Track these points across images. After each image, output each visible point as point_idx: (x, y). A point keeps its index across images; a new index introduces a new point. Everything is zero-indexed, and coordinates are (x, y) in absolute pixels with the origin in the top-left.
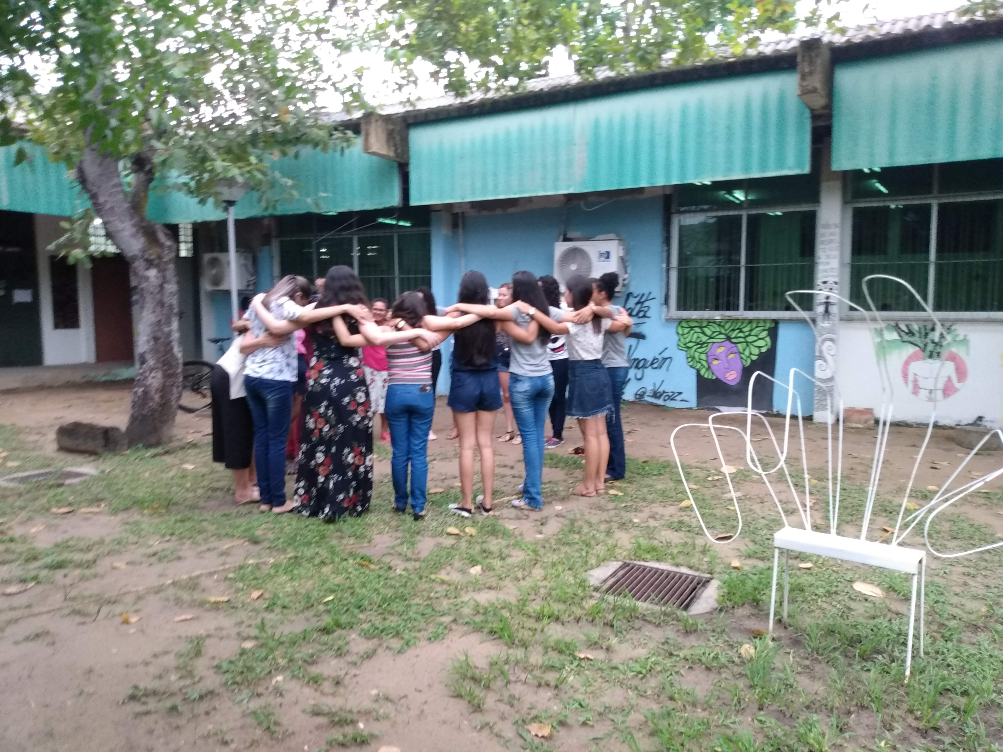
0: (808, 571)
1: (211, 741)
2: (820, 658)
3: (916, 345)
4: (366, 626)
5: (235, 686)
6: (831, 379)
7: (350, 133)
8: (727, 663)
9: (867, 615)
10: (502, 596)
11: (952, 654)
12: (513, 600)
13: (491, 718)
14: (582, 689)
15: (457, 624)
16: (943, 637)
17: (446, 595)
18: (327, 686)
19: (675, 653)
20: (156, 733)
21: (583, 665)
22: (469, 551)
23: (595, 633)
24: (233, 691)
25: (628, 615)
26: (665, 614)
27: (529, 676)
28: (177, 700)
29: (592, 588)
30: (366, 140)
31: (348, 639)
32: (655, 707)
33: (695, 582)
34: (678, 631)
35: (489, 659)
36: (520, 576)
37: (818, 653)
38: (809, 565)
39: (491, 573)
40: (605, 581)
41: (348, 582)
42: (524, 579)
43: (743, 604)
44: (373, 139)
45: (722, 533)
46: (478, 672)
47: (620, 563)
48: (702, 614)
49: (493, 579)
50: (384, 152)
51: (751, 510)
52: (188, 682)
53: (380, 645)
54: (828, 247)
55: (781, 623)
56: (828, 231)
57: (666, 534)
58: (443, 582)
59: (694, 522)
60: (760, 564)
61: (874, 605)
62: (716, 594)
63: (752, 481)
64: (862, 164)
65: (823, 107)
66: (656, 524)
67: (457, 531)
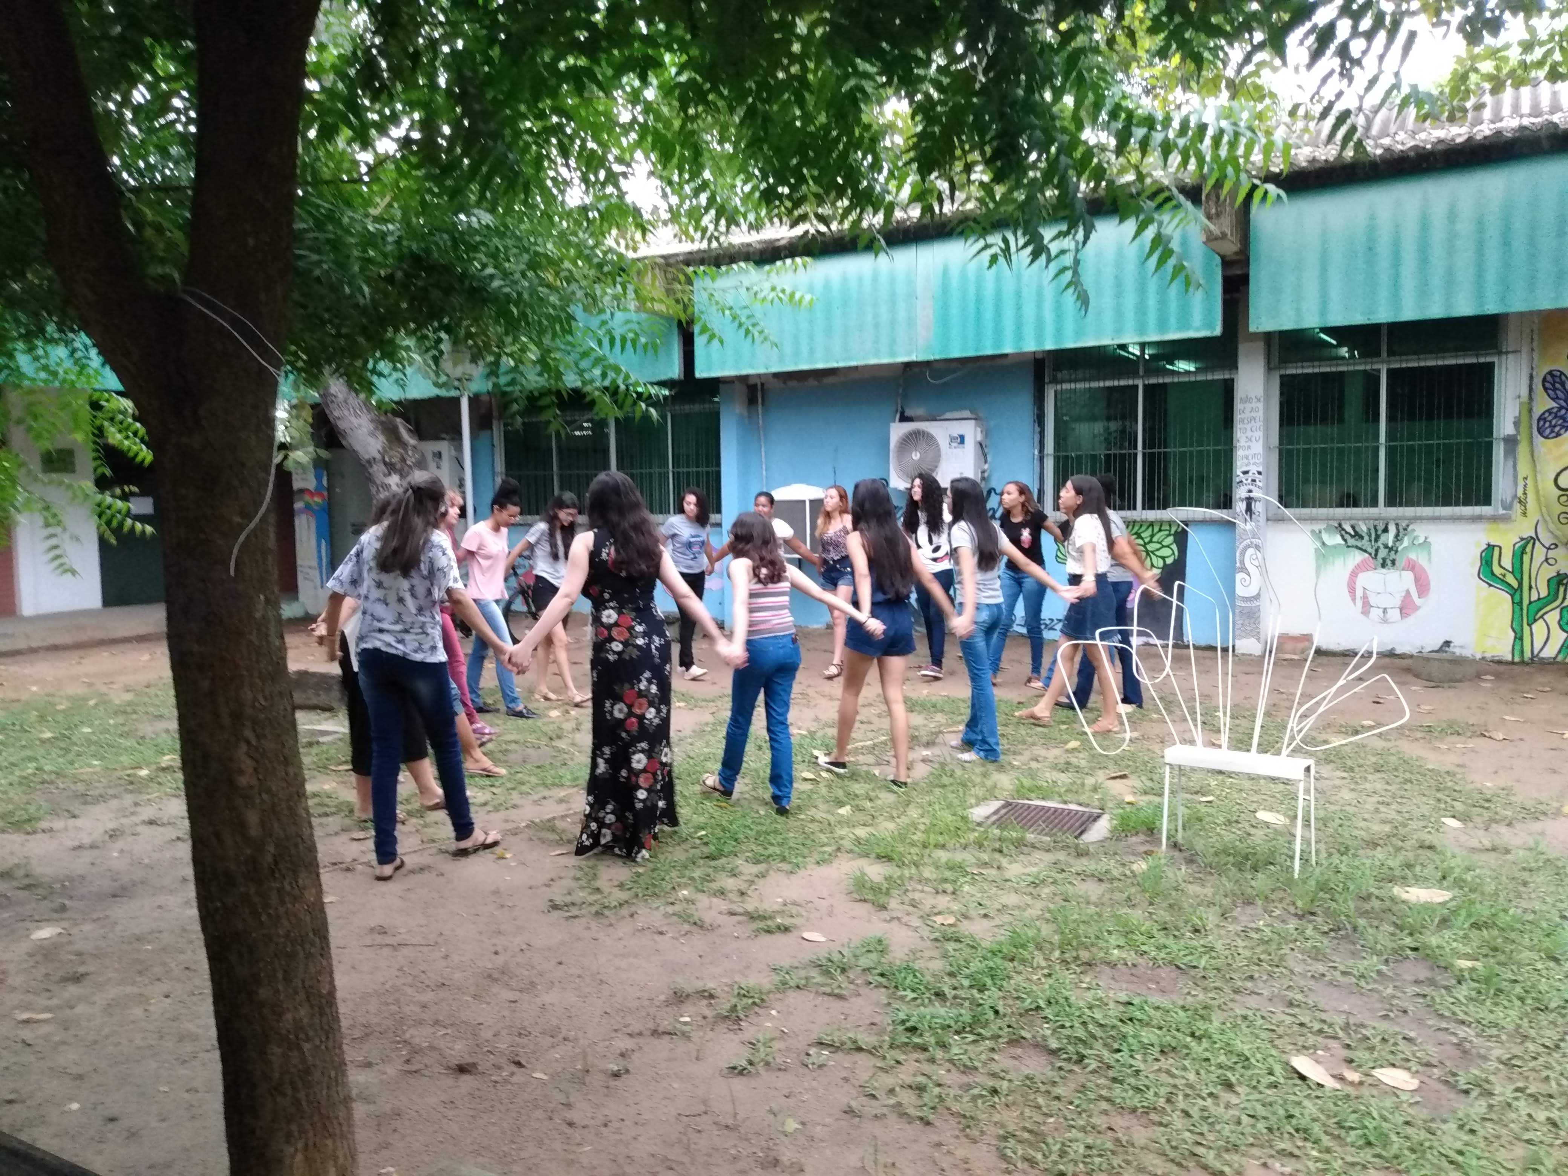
0: (1209, 804)
3: (1365, 551)
4: (749, 854)
6: (1257, 597)
8: (1118, 876)
9: (1267, 838)
10: (880, 830)
12: (893, 833)
13: (897, 914)
14: (979, 895)
15: (841, 852)
16: (1339, 852)
17: (821, 830)
18: (733, 897)
19: (1067, 870)
20: (593, 929)
21: (977, 878)
24: (646, 901)
25: (1016, 843)
26: (1055, 842)
27: (926, 886)
29: (974, 823)
31: (736, 863)
33: (1085, 817)
34: (1069, 854)
36: (894, 814)
37: (1211, 868)
40: (988, 818)
41: (714, 821)
42: (899, 817)
43: (1137, 833)
45: (1116, 772)
46: (875, 883)
47: (1001, 802)
48: (1094, 842)
49: (865, 817)
51: (1149, 750)
52: (599, 896)
53: (771, 868)
54: (1249, 427)
55: (1175, 846)
56: (1248, 406)
57: (1052, 775)
58: (813, 820)
59: (1083, 763)
60: (1157, 799)
61: (1275, 830)
62: (1108, 825)
63: (1151, 720)
64: (1287, 323)
65: (1236, 253)
66: (1039, 765)
67: (812, 776)
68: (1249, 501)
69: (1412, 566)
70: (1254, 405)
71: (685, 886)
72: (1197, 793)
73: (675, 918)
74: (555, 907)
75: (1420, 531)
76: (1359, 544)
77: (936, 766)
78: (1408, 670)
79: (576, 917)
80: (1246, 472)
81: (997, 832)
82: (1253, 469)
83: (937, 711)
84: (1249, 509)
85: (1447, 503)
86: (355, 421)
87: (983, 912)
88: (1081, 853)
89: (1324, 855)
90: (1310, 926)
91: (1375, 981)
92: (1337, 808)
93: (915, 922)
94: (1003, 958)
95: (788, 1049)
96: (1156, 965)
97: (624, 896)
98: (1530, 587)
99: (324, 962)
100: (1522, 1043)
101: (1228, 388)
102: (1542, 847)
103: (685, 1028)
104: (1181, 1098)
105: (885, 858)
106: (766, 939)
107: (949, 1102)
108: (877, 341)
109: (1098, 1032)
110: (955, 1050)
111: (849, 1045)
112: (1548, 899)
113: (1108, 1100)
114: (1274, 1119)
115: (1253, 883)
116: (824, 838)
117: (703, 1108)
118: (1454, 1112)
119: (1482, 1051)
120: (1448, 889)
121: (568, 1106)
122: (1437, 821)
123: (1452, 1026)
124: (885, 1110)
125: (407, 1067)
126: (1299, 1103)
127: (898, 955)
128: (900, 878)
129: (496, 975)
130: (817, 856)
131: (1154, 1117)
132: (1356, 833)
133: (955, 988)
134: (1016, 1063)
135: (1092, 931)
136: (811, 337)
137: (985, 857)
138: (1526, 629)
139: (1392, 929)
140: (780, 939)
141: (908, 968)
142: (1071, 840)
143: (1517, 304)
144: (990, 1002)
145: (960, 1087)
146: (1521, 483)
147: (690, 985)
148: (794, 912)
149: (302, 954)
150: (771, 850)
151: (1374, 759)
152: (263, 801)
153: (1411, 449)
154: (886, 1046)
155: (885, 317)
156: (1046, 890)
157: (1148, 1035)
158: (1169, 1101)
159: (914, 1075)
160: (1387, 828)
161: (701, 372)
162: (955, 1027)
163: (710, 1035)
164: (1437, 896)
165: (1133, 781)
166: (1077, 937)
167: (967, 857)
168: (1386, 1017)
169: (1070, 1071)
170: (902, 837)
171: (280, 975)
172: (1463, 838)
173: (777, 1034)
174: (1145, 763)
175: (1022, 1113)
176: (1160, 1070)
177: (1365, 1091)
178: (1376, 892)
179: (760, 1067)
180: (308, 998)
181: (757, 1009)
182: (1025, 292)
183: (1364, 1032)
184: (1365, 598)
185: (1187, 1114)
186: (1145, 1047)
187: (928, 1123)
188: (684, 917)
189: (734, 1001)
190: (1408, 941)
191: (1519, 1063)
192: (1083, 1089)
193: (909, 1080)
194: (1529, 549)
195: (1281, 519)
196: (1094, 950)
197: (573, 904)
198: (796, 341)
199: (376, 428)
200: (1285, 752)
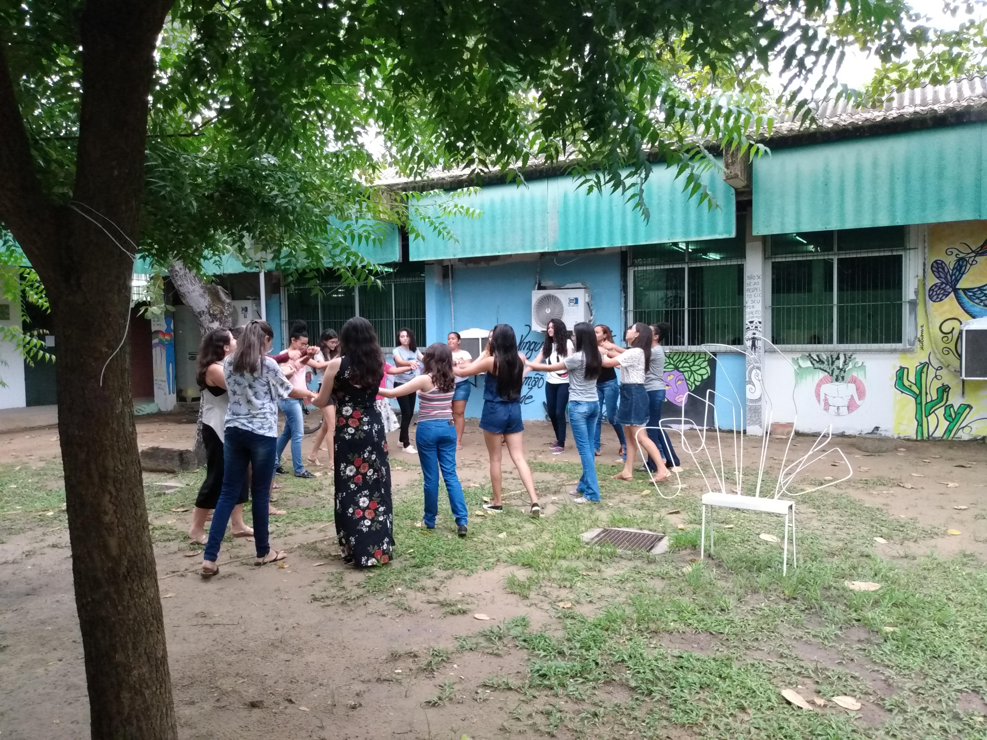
0: (730, 530)
1: (374, 615)
2: (732, 572)
3: (826, 371)
4: (441, 564)
6: (759, 399)
8: (674, 576)
9: (766, 550)
10: (525, 548)
12: (533, 550)
13: (535, 602)
14: (587, 588)
15: (500, 562)
17: (487, 548)
18: (430, 591)
19: (642, 572)
20: (340, 613)
21: (585, 578)
22: (494, 525)
24: (374, 595)
25: (610, 555)
26: (635, 554)
27: (553, 583)
28: (343, 600)
29: (584, 543)
31: (432, 570)
33: (653, 538)
34: (644, 562)
35: (526, 577)
36: (534, 537)
37: (732, 570)
38: (731, 526)
39: (514, 537)
40: (593, 539)
41: (418, 543)
42: (537, 539)
43: (686, 548)
45: (673, 510)
46: (521, 582)
47: (601, 529)
48: (659, 554)
49: (515, 540)
53: (454, 573)
54: (753, 294)
55: (710, 556)
56: (753, 281)
57: (632, 512)
58: (482, 542)
59: (652, 504)
60: (698, 527)
61: (772, 546)
62: (668, 544)
63: (695, 477)
64: (775, 230)
65: (744, 187)
66: (625, 506)
67: (482, 514)
68: (754, 340)
69: (854, 381)
70: (756, 281)
71: (400, 585)
72: (723, 522)
73: (393, 606)
74: (315, 599)
75: (859, 359)
76: (822, 367)
77: (560, 506)
78: (853, 445)
79: (329, 606)
80: (751, 322)
81: (598, 548)
82: (756, 320)
83: (562, 472)
84: (754, 345)
85: (875, 341)
86: (191, 288)
87: (589, 599)
88: (651, 561)
89: (801, 561)
90: (794, 607)
91: (834, 641)
92: (810, 531)
93: (546, 606)
94: (602, 629)
95: (465, 690)
96: (697, 633)
97: (361, 591)
98: (926, 394)
99: (160, 637)
100: (924, 678)
101: (740, 269)
102: (935, 555)
103: (399, 677)
104: (712, 717)
105: (527, 565)
106: (451, 618)
107: (567, 722)
108: (523, 240)
109: (661, 676)
110: (571, 688)
111: (503, 686)
112: (939, 588)
113: (667, 719)
114: (771, 730)
115: (758, 579)
116: (489, 553)
117: (409, 729)
118: (883, 723)
119: (900, 685)
120: (878, 582)
121: (322, 728)
122: (872, 540)
123: (881, 669)
124: (526, 728)
125: (218, 704)
126: (787, 719)
127: (535, 628)
128: (537, 578)
129: (276, 644)
130: (484, 565)
131: (695, 729)
132: (821, 547)
133: (571, 649)
134: (610, 696)
135: (657, 611)
136: (482, 237)
137: (591, 564)
138: (925, 419)
139: (844, 608)
140: (459, 618)
141: (541, 636)
142: (644, 553)
143: (915, 219)
144: (593, 657)
145: (574, 713)
146: (919, 330)
147: (401, 649)
148: (469, 601)
149: (145, 632)
150: (455, 561)
151: (832, 501)
152: (120, 532)
153: (853, 308)
154: (527, 686)
155: (528, 225)
156: (629, 585)
157: (692, 677)
158: (705, 719)
159: (545, 705)
160: (841, 544)
161: (413, 258)
162: (571, 674)
163: (414, 681)
164: (871, 586)
165: (683, 515)
166: (647, 615)
167: (580, 564)
168: (840, 663)
169: (643, 701)
170: (539, 552)
171: (130, 645)
172: (887, 550)
173: (457, 680)
174: (691, 504)
175: (612, 729)
176: (700, 699)
177: (828, 711)
178: (834, 585)
179: (446, 702)
180: (148, 659)
181: (444, 664)
182: (615, 209)
183: (827, 673)
184: (826, 400)
185: (716, 727)
186: (690, 685)
187: (553, 736)
188: (399, 605)
189: (430, 658)
190: (854, 615)
191: (923, 692)
192: (651, 712)
193: (541, 708)
194: (925, 370)
195: (774, 351)
196: (659, 623)
197: (327, 597)
198: (473, 239)
199: (205, 292)
200: (776, 497)
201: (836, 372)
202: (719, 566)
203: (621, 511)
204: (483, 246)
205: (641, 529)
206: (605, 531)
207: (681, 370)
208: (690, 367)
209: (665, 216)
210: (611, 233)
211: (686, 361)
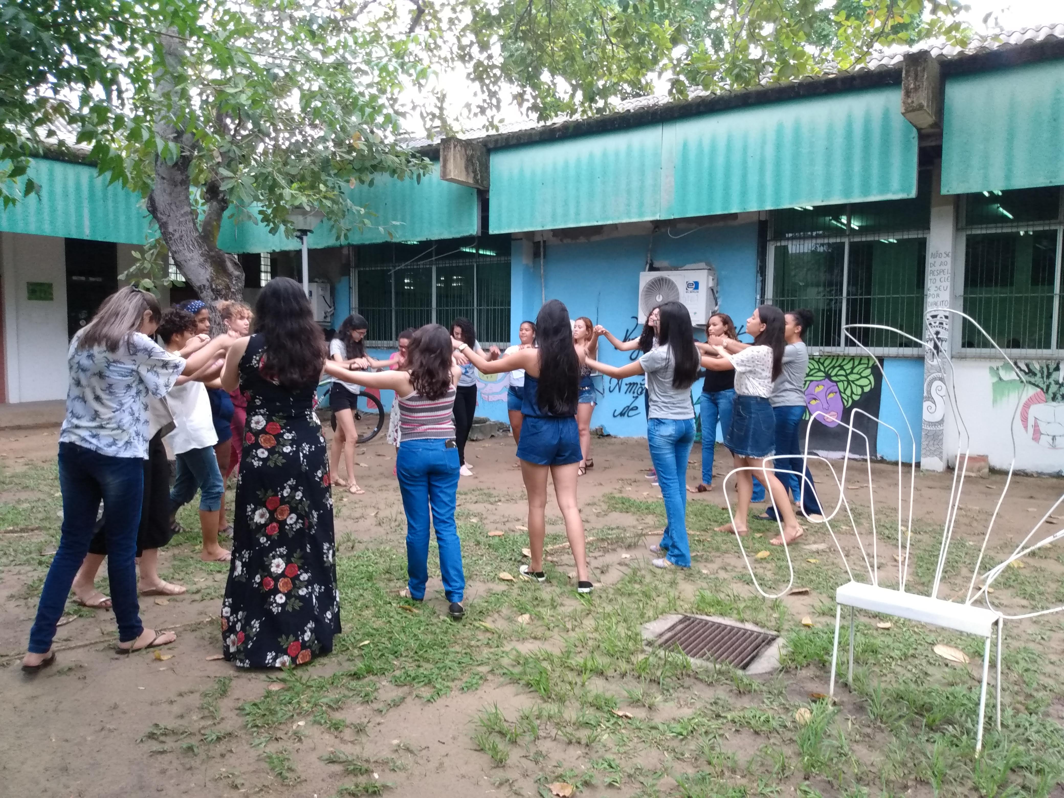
0: (886, 632)
1: (221, 784)
2: (883, 726)
3: (1037, 386)
4: (397, 673)
5: (255, 729)
6: (941, 422)
7: (427, 160)
8: (778, 728)
9: (946, 681)
10: (547, 647)
11: (1034, 729)
12: (556, 652)
13: (512, 775)
14: (615, 749)
15: (494, 674)
16: (1027, 708)
17: (488, 644)
18: (348, 734)
19: (723, 715)
20: (169, 773)
21: (620, 723)
22: (519, 598)
23: (638, 690)
24: (252, 734)
25: (679, 672)
26: (720, 672)
27: (560, 732)
28: (194, 741)
29: (644, 643)
30: (444, 166)
31: (378, 685)
32: (691, 771)
33: (760, 639)
34: (731, 691)
35: (521, 714)
36: (569, 626)
37: (882, 722)
38: (888, 625)
39: (540, 623)
40: (661, 635)
41: (387, 627)
42: (573, 630)
43: (808, 665)
44: (451, 165)
45: (798, 587)
46: (506, 724)
47: (680, 617)
48: (761, 674)
49: (540, 628)
50: (462, 178)
51: (833, 564)
52: (210, 722)
53: (410, 693)
54: (938, 278)
55: (846, 685)
56: (938, 260)
57: (735, 588)
60: (833, 623)
61: (955, 671)
62: (780, 653)
63: (840, 532)
64: (974, 186)
65: (931, 126)
66: (726, 576)
67: (510, 577)
68: (937, 340)
70: (943, 259)
71: (306, 715)
73: (264, 764)
76: (1032, 380)
77: (630, 571)
80: (934, 317)
81: (665, 654)
82: (941, 314)
83: (650, 513)
84: (936, 348)
86: (188, 255)
88: (744, 691)
93: (528, 789)
101: (922, 244)
105: (533, 686)
115: (929, 748)
116: (485, 654)
128: (538, 717)
130: (466, 680)
132: (1043, 681)
136: (578, 202)
142: (736, 672)
148: (401, 762)
150: (423, 669)
155: (635, 185)
161: (493, 230)
165: (813, 599)
170: (566, 657)
174: (828, 579)
182: (750, 162)
184: (1036, 426)
195: (962, 357)
197: (174, 732)
198: (566, 203)
199: (206, 261)
200: (968, 602)
201: (1054, 388)
202: (860, 708)
203: (717, 586)
204: (577, 214)
205: (742, 621)
206: (686, 618)
207: (834, 379)
208: (846, 376)
209: (819, 169)
210: (744, 193)
211: (842, 368)
